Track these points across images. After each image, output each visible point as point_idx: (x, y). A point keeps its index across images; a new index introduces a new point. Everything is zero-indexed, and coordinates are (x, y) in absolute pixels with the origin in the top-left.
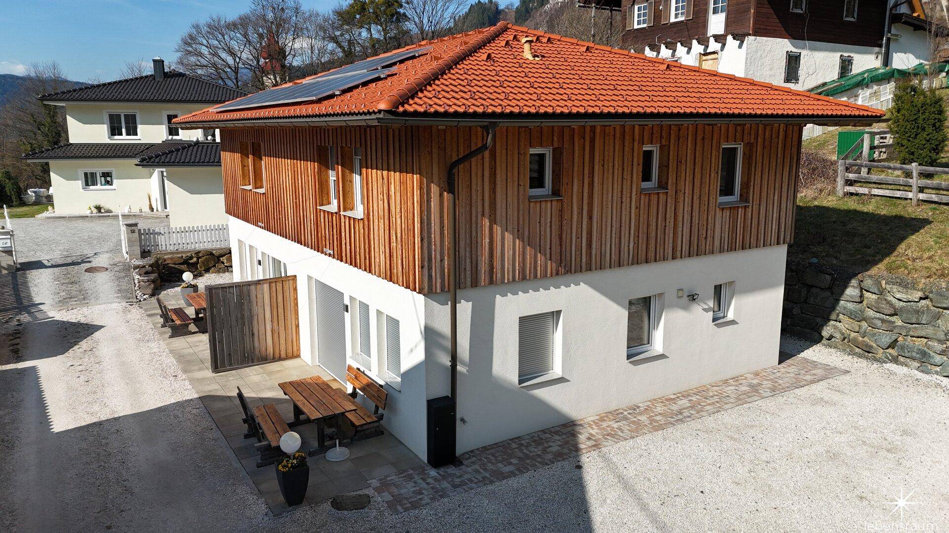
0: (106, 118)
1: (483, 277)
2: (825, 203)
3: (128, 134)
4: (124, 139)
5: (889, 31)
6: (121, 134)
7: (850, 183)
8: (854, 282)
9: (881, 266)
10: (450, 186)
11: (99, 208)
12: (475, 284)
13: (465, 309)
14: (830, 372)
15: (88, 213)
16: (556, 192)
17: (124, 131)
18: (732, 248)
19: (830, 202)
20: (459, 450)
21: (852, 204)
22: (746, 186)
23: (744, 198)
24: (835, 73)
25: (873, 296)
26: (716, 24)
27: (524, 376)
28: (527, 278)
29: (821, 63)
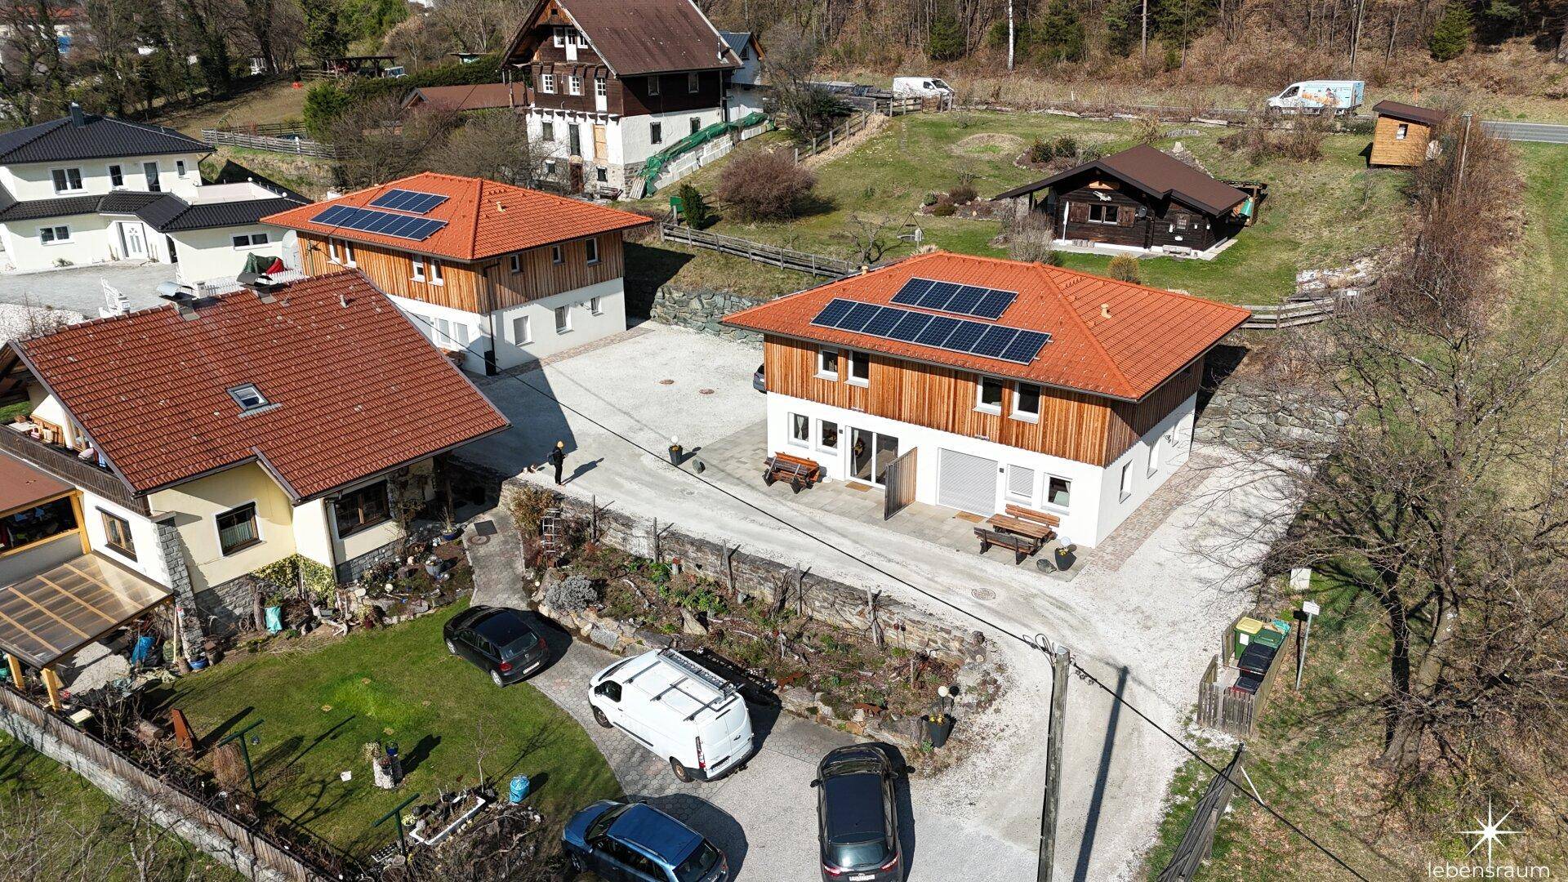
0: (50, 174)
1: (499, 306)
2: (653, 246)
3: (74, 187)
4: (70, 193)
5: (725, 95)
6: (66, 188)
7: (665, 234)
8: (661, 287)
9: (672, 280)
10: (485, 275)
11: (62, 262)
12: (497, 309)
13: (494, 317)
14: (648, 331)
15: (52, 268)
16: (521, 270)
17: (69, 185)
18: (596, 282)
19: (658, 245)
20: (498, 370)
21: (667, 247)
22: (599, 255)
23: (599, 260)
24: (688, 132)
25: (667, 296)
26: (601, 103)
27: (517, 342)
28: (515, 304)
29: (676, 126)
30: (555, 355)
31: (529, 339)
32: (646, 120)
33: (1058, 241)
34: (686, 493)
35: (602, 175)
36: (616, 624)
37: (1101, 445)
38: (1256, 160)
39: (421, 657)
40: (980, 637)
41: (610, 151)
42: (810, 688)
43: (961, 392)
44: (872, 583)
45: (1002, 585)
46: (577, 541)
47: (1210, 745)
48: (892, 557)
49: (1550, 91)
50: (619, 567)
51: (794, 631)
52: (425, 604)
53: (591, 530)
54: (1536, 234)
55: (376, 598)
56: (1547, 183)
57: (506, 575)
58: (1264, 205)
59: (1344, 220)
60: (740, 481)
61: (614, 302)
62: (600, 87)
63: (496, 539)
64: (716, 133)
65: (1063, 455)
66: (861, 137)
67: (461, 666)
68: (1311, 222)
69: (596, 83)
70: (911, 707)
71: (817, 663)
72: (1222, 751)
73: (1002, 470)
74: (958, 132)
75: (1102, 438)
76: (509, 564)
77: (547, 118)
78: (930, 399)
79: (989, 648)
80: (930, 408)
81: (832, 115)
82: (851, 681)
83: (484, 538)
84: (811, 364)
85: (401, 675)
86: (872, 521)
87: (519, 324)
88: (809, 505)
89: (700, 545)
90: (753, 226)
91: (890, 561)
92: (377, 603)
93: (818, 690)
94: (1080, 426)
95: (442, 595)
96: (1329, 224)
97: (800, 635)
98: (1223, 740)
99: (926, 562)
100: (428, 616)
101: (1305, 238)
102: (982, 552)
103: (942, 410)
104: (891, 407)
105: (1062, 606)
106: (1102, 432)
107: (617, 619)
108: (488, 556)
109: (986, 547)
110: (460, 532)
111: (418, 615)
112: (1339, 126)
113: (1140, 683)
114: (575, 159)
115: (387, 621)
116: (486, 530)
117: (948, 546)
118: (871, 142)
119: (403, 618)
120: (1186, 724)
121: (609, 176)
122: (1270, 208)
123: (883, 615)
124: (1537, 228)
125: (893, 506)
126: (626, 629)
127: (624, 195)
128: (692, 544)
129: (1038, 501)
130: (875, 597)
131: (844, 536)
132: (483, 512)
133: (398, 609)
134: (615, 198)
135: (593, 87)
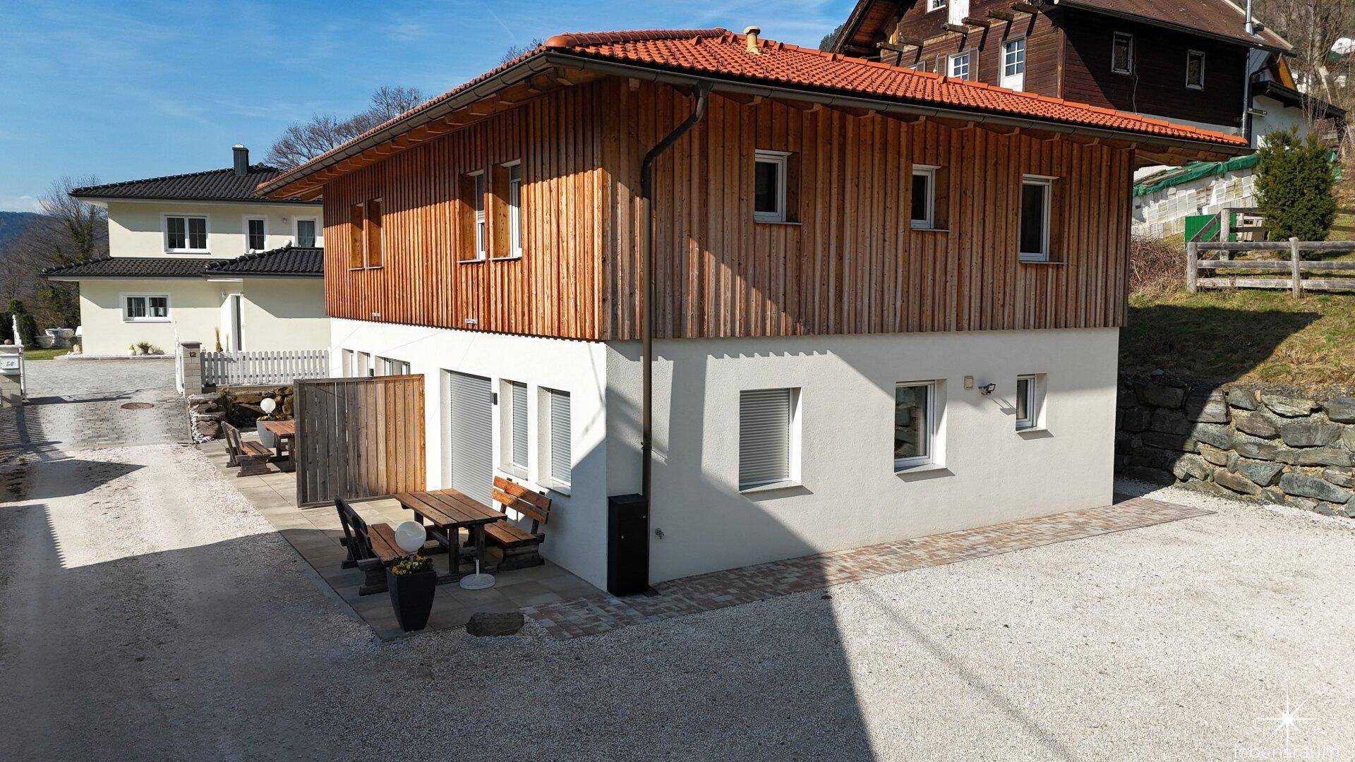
0: (164, 223)
1: (690, 326)
2: (1171, 302)
3: (193, 246)
4: (187, 252)
6: (184, 247)
7: (1202, 273)
8: (1216, 395)
9: (1254, 374)
10: (643, 187)
11: (145, 348)
12: (678, 333)
13: (663, 369)
15: (129, 353)
16: (792, 217)
17: (187, 241)
18: (1041, 325)
19: (1178, 300)
20: (652, 577)
21: (1208, 301)
22: (1057, 240)
23: (1055, 254)
25: (1243, 413)
27: (746, 480)
28: (752, 335)
30: (880, 549)
31: (794, 476)
62: (1011, 58)
135: (998, 59)
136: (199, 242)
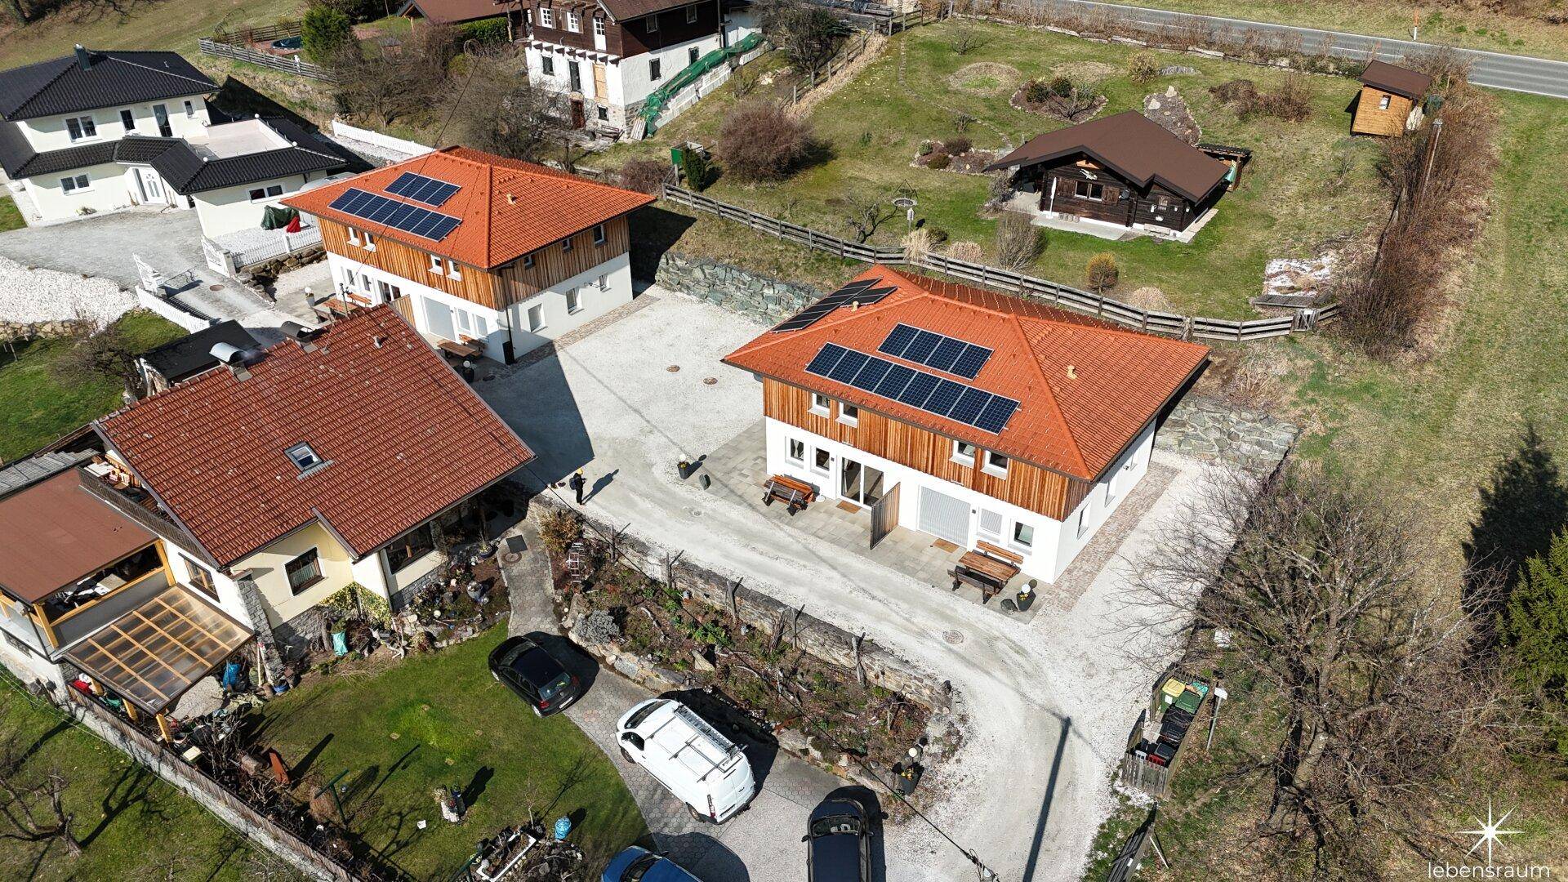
0: (65, 124)
1: (514, 300)
3: (88, 134)
4: (85, 141)
5: (723, 21)
6: (80, 136)
7: (668, 194)
9: (675, 246)
10: (501, 277)
11: (85, 211)
12: (512, 303)
13: (510, 311)
14: (654, 300)
15: (77, 217)
16: (534, 267)
17: (83, 132)
18: (604, 261)
19: (660, 205)
20: (516, 358)
21: (669, 208)
22: (606, 238)
24: (687, 63)
25: (671, 262)
26: (600, 41)
27: (533, 329)
28: (528, 296)
29: (675, 59)
30: (567, 335)
31: (543, 324)
32: (646, 58)
33: (1045, 212)
34: (694, 513)
35: (603, 113)
36: (637, 658)
37: (1060, 504)
38: (1244, 116)
39: (470, 683)
40: (948, 686)
41: (610, 91)
42: (802, 731)
43: (939, 444)
44: (856, 624)
45: (970, 626)
46: (598, 562)
47: (1130, 803)
48: (875, 593)
49: (1550, 15)
50: (637, 592)
51: (790, 666)
52: (470, 629)
53: (610, 551)
54: (1495, 230)
55: (427, 624)
56: (1519, 159)
57: (537, 597)
58: (1247, 167)
59: (1320, 195)
60: (742, 499)
61: (621, 276)
62: (598, 26)
63: (527, 556)
64: (715, 62)
65: (1028, 507)
66: (859, 64)
67: (506, 694)
68: (1289, 194)
69: (595, 21)
70: (887, 753)
71: (810, 703)
72: (1139, 809)
73: (974, 512)
74: (957, 60)
75: (1061, 499)
76: (540, 585)
77: (547, 54)
78: (912, 445)
79: (955, 698)
80: (912, 452)
81: (831, 36)
82: (837, 723)
83: (516, 555)
84: (806, 398)
85: (455, 701)
86: (859, 551)
87: (533, 314)
88: (803, 530)
89: (709, 576)
90: (752, 187)
91: (873, 598)
92: (428, 629)
93: (809, 734)
94: (1042, 486)
95: (484, 620)
96: (1305, 197)
97: (795, 671)
98: (1141, 798)
99: (905, 600)
100: (473, 639)
101: (1282, 212)
102: (954, 589)
103: (923, 455)
104: (877, 446)
105: (1020, 651)
106: (1061, 495)
107: (637, 654)
108: (521, 576)
109: (957, 585)
110: (495, 549)
111: (464, 639)
112: (1331, 67)
113: (1080, 736)
114: (576, 96)
115: (438, 645)
116: (517, 545)
117: (925, 581)
118: (869, 70)
119: (452, 642)
120: (1113, 780)
121: (610, 115)
122: (1253, 172)
123: (865, 660)
124: (1498, 217)
125: (878, 533)
126: (646, 664)
127: (625, 135)
128: (701, 576)
129: (1005, 540)
130: (860, 640)
131: (834, 568)
132: (513, 525)
133: (448, 635)
134: (616, 138)
135: (592, 26)
136: (91, 130)
